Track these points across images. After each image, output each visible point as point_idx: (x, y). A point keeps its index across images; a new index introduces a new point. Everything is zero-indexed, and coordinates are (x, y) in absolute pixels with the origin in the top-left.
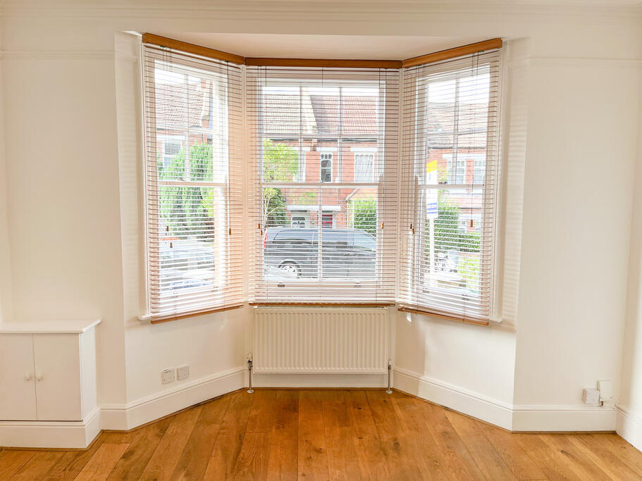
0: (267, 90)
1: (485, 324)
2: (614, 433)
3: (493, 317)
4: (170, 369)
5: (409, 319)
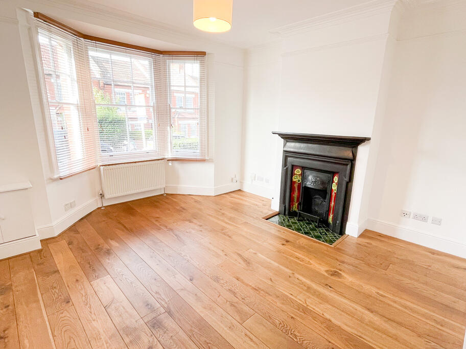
0: (91, 53)
1: (203, 161)
2: (240, 190)
3: (207, 158)
4: (68, 203)
5: (170, 164)
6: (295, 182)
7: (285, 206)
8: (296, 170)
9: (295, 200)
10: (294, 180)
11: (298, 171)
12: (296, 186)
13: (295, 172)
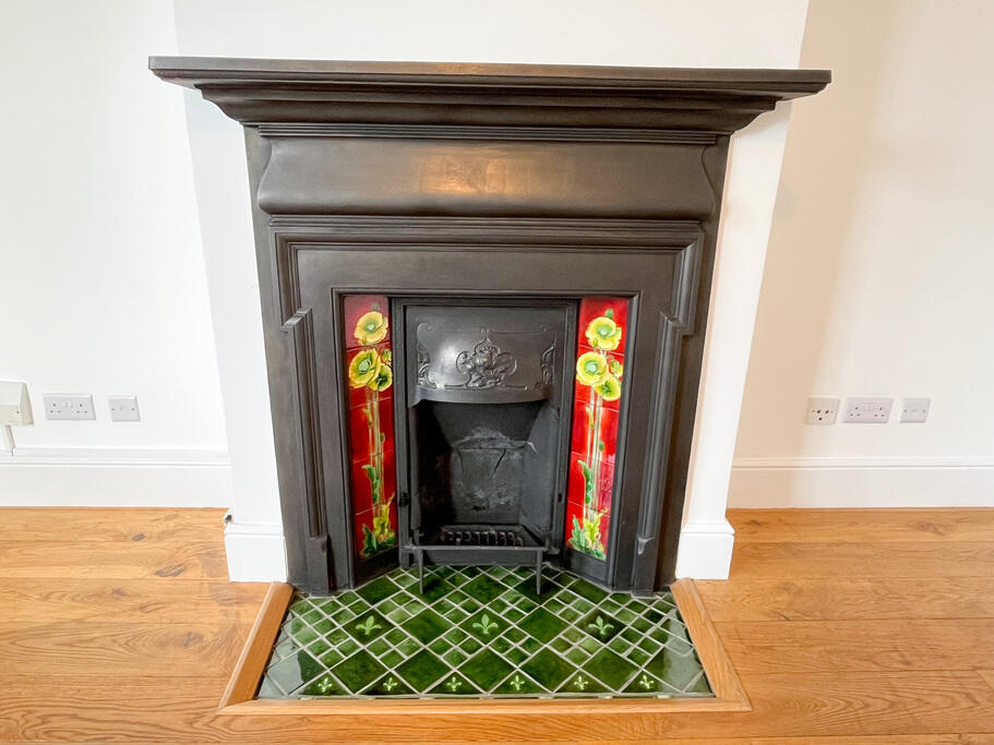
6: (362, 394)
7: (329, 545)
8: (362, 321)
9: (378, 486)
10: (358, 382)
11: (371, 326)
12: (371, 410)
13: (359, 334)
